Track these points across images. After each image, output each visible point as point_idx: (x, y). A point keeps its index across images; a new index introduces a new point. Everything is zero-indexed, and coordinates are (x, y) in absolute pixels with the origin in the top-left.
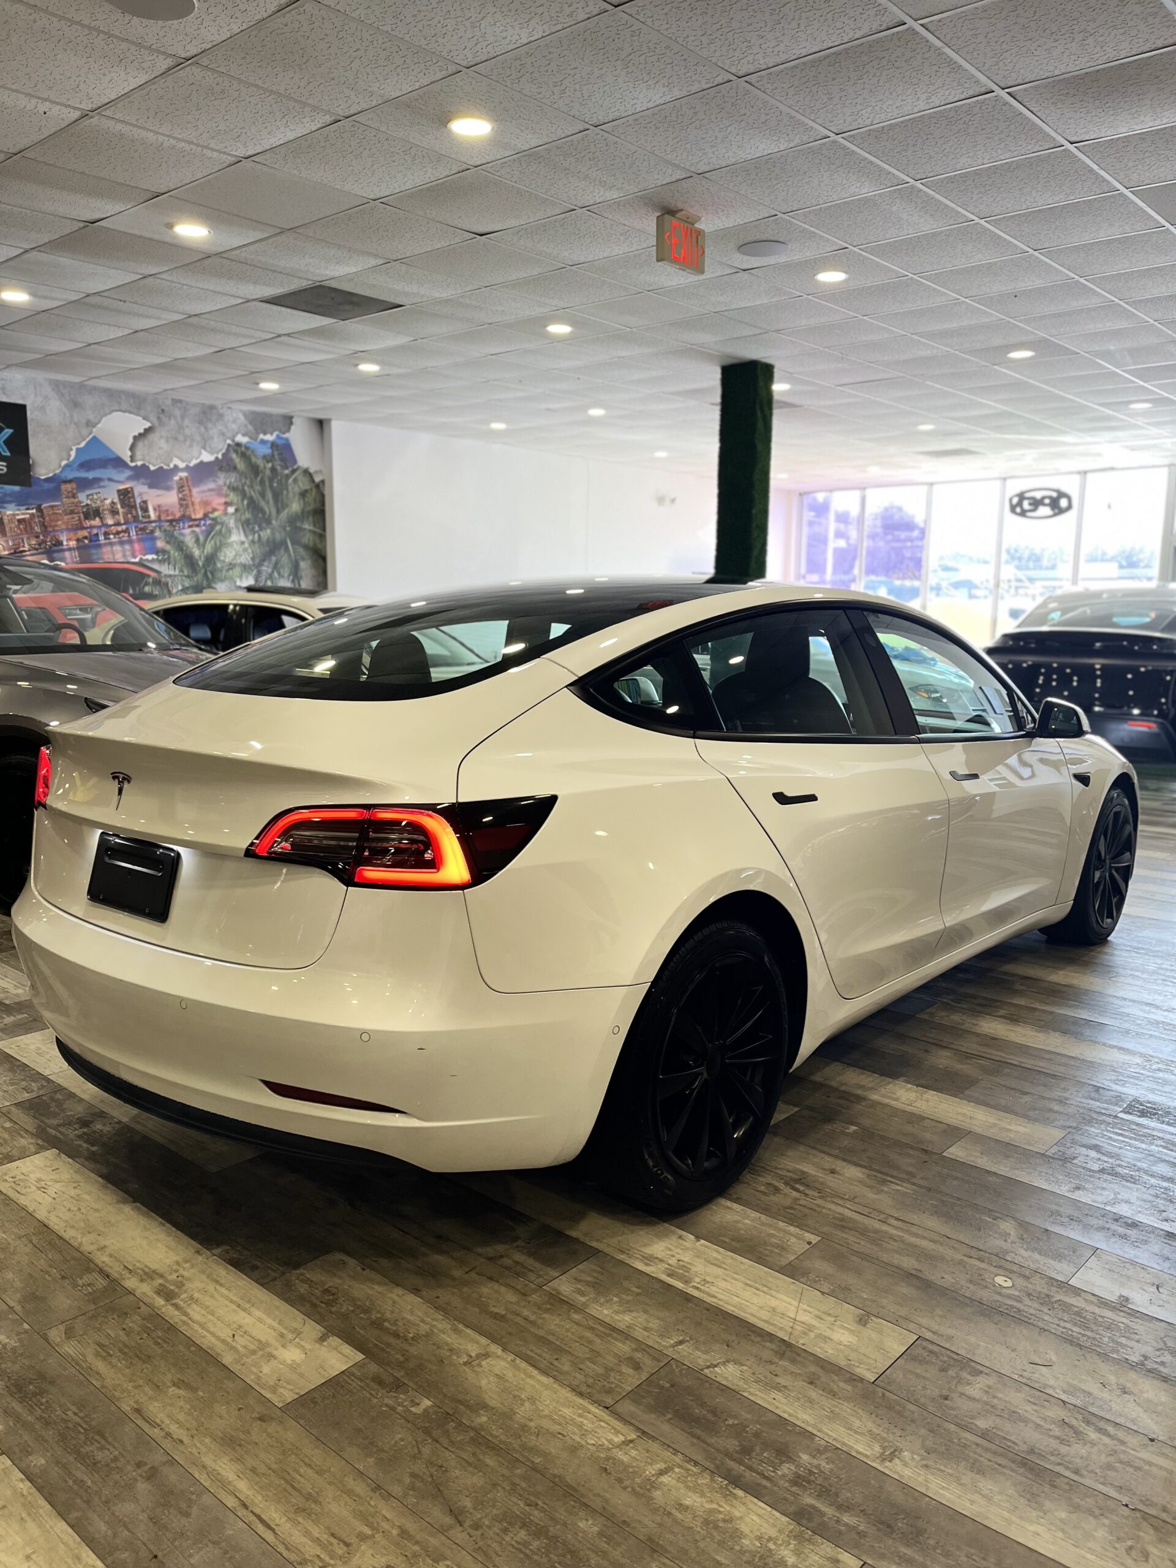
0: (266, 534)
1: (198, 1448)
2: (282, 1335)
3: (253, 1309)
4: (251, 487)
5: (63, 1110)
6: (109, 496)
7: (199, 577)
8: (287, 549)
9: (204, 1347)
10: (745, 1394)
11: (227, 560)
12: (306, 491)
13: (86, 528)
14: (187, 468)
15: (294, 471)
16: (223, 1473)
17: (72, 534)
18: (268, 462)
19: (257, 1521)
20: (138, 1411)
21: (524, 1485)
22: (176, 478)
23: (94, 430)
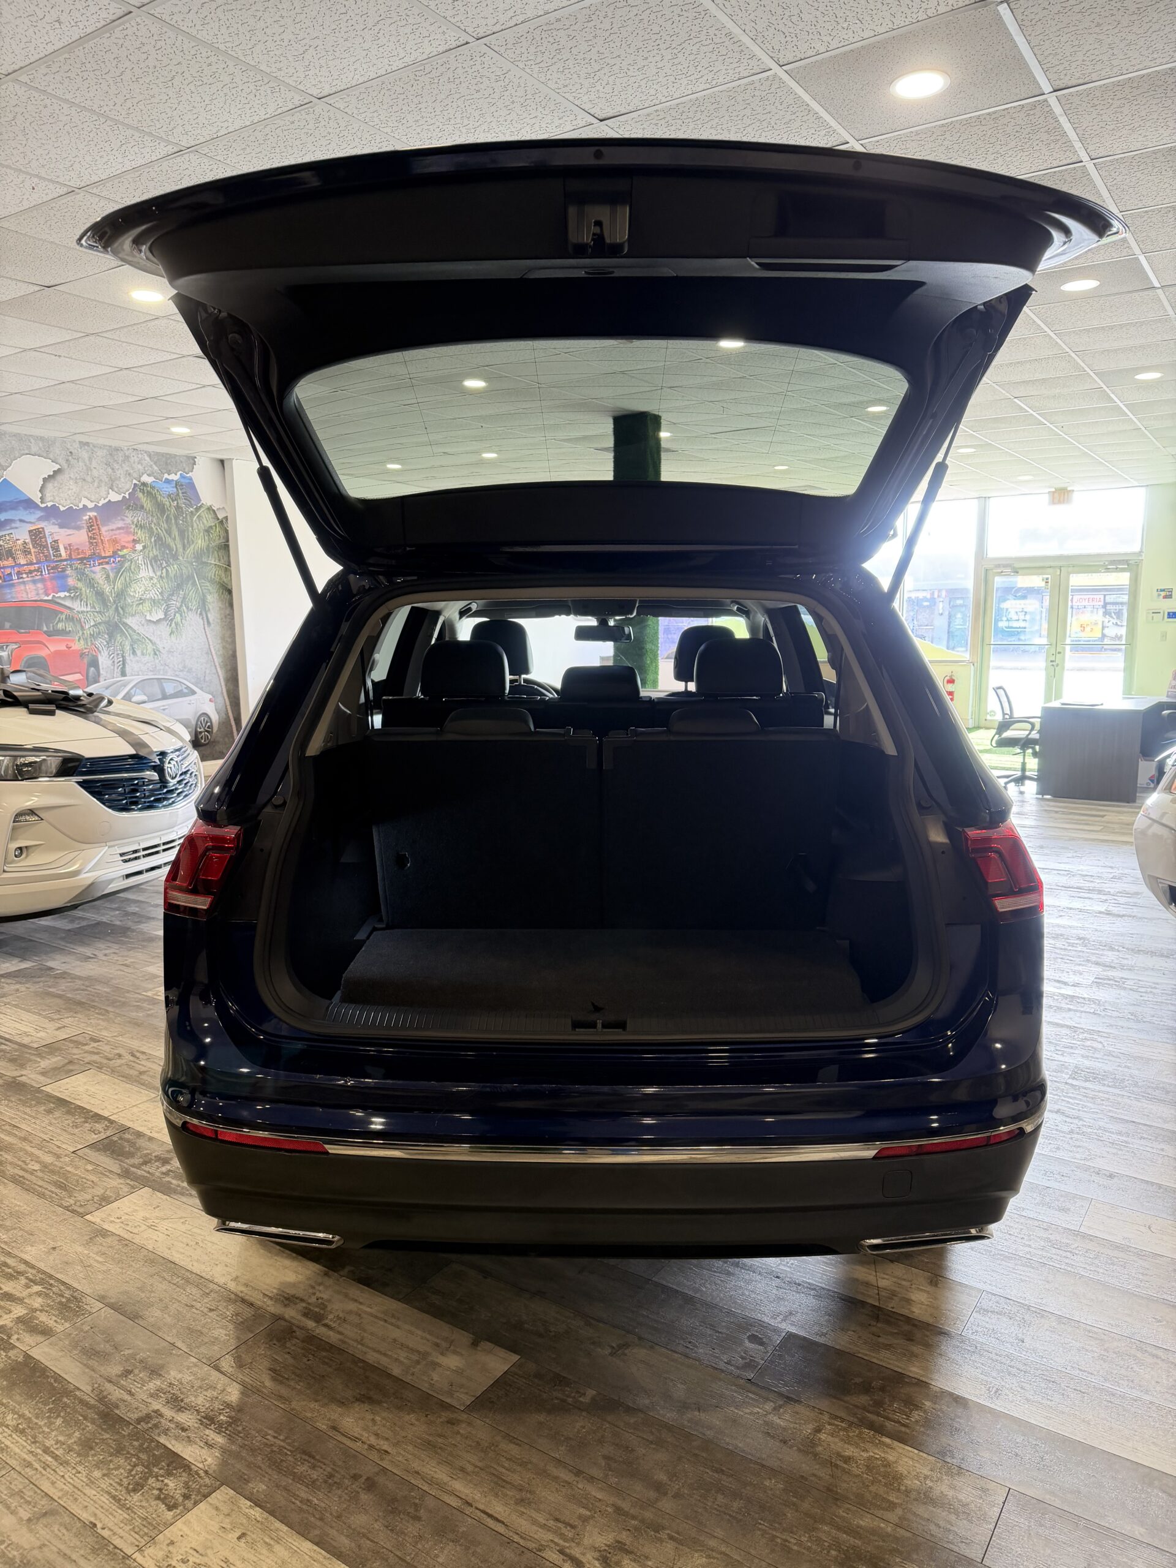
0: (173, 569)
1: (403, 1456)
2: (437, 1345)
3: (399, 1323)
4: (158, 524)
5: (138, 1149)
7: (111, 612)
8: (194, 583)
9: (370, 1362)
10: (860, 1355)
11: (137, 596)
12: (211, 527)
14: (96, 508)
15: (198, 509)
16: (436, 1476)
18: (173, 500)
19: (485, 1516)
20: (334, 1428)
21: (704, 1455)
22: (86, 518)
23: (5, 473)
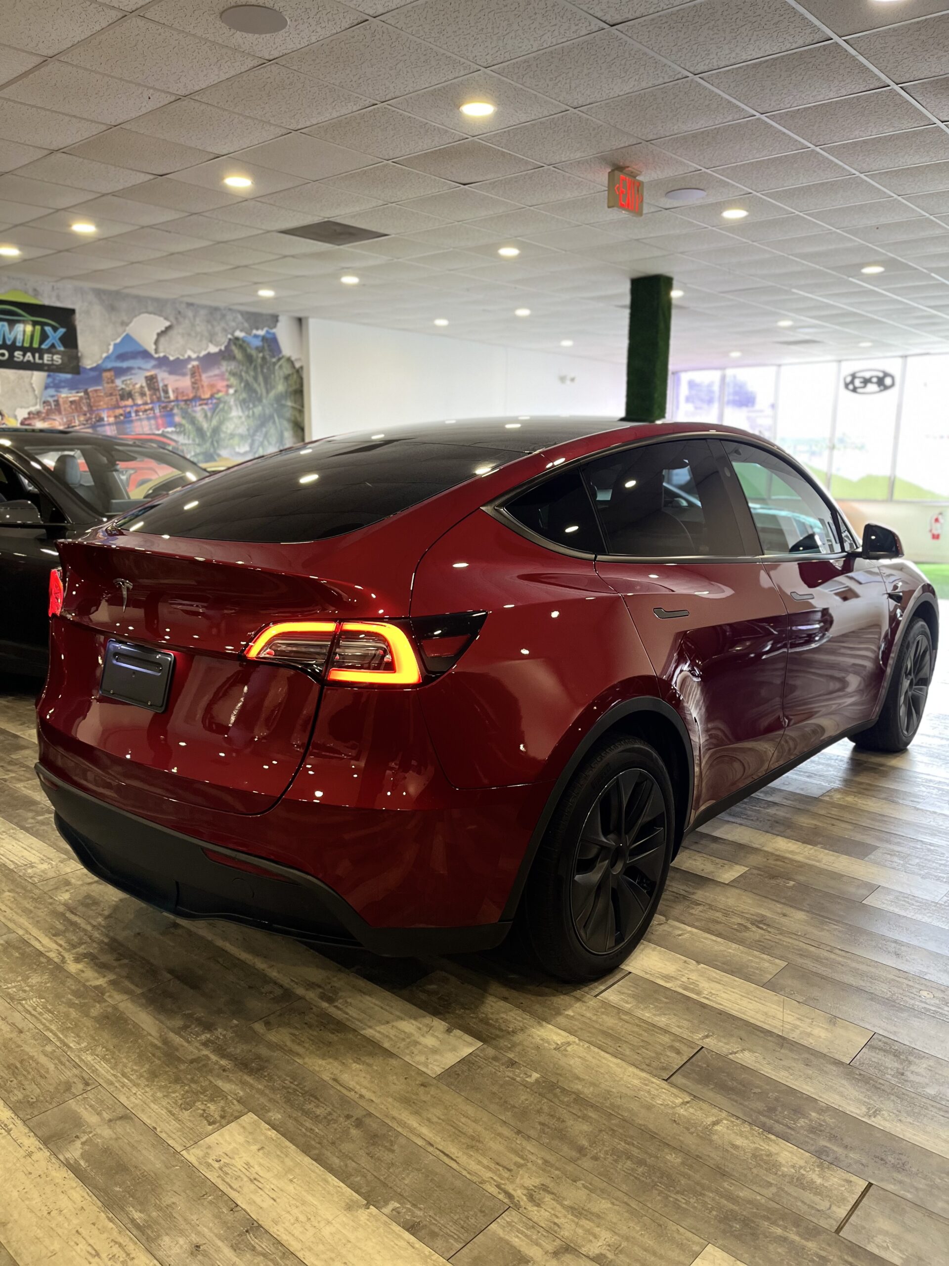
0: (258, 410)
1: (385, 1105)
2: (420, 1029)
4: (247, 372)
6: (138, 381)
7: (208, 445)
8: (274, 422)
10: (763, 1073)
11: (229, 431)
12: (289, 375)
13: (121, 407)
14: (198, 358)
15: (279, 359)
17: (111, 412)
18: (260, 352)
19: (442, 1155)
20: (335, 1080)
22: (190, 366)
23: (127, 328)
